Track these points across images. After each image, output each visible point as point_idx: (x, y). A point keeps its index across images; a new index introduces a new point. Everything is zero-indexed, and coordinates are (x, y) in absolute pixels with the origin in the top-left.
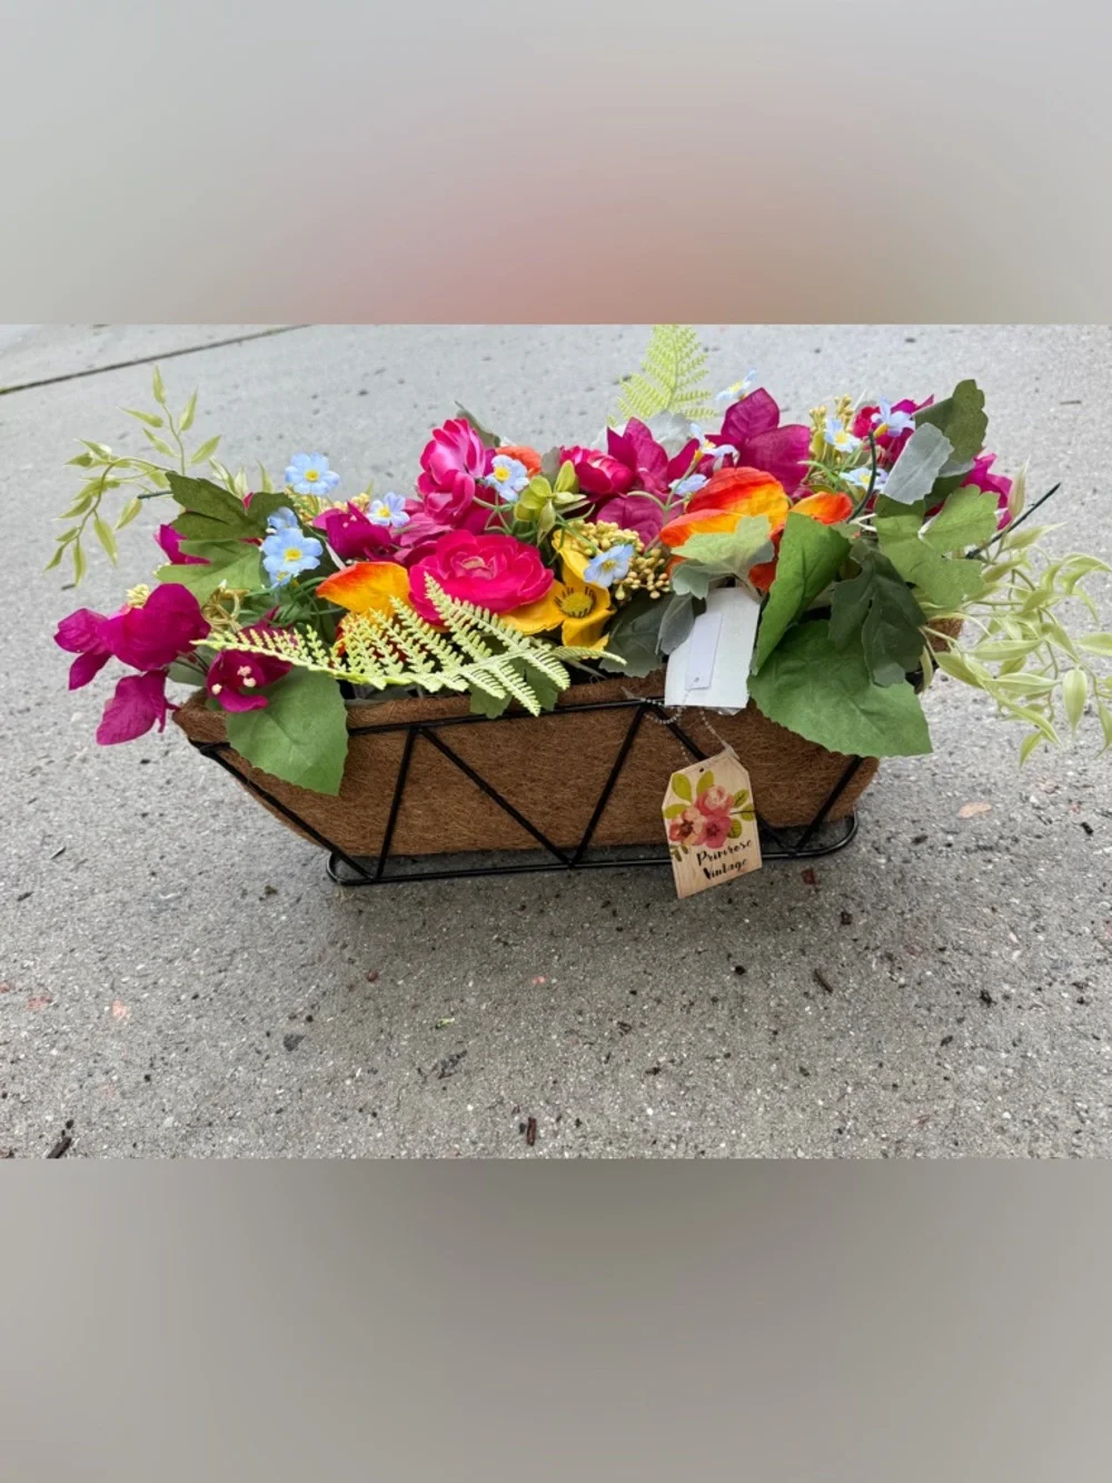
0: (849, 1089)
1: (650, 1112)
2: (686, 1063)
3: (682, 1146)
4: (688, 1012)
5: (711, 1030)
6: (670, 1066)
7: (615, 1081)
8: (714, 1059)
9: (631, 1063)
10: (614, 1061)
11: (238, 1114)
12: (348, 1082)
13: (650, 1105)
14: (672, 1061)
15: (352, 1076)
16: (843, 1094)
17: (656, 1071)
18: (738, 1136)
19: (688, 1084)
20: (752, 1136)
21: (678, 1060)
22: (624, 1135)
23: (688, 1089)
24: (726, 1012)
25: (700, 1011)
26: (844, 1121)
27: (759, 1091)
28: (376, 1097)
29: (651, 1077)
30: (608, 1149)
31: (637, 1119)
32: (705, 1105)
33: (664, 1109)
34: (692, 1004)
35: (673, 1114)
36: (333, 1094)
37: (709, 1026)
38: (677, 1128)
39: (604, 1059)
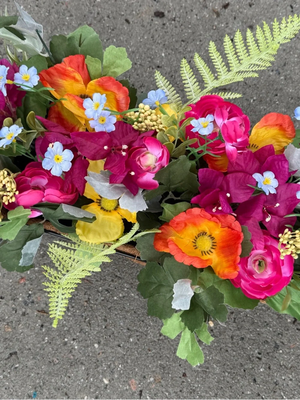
0: (105, 41)
1: (163, 55)
2: (149, 66)
3: (157, 41)
4: (143, 84)
5: (138, 75)
6: (154, 67)
7: (171, 68)
8: (140, 65)
9: (165, 72)
10: (171, 75)
11: (290, 99)
12: (255, 98)
13: (163, 57)
14: (153, 69)
15: (254, 100)
16: (107, 40)
17: (158, 67)
18: (141, 38)
19: (150, 59)
20: (137, 37)
21: (151, 68)
22: (172, 50)
23: (151, 58)
24: (131, 80)
25: (139, 83)
26: (111, 32)
27: (130, 50)
28: (245, 89)
29: (160, 65)
30: (177, 47)
31: (167, 54)
32: (147, 51)
33: (159, 54)
34: (141, 87)
35: (157, 51)
36: (259, 96)
37: (138, 77)
38: (157, 47)
39: (173, 77)
